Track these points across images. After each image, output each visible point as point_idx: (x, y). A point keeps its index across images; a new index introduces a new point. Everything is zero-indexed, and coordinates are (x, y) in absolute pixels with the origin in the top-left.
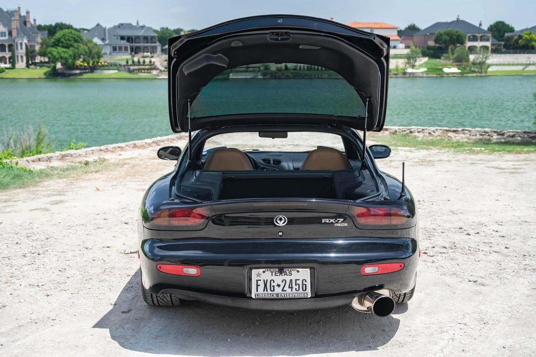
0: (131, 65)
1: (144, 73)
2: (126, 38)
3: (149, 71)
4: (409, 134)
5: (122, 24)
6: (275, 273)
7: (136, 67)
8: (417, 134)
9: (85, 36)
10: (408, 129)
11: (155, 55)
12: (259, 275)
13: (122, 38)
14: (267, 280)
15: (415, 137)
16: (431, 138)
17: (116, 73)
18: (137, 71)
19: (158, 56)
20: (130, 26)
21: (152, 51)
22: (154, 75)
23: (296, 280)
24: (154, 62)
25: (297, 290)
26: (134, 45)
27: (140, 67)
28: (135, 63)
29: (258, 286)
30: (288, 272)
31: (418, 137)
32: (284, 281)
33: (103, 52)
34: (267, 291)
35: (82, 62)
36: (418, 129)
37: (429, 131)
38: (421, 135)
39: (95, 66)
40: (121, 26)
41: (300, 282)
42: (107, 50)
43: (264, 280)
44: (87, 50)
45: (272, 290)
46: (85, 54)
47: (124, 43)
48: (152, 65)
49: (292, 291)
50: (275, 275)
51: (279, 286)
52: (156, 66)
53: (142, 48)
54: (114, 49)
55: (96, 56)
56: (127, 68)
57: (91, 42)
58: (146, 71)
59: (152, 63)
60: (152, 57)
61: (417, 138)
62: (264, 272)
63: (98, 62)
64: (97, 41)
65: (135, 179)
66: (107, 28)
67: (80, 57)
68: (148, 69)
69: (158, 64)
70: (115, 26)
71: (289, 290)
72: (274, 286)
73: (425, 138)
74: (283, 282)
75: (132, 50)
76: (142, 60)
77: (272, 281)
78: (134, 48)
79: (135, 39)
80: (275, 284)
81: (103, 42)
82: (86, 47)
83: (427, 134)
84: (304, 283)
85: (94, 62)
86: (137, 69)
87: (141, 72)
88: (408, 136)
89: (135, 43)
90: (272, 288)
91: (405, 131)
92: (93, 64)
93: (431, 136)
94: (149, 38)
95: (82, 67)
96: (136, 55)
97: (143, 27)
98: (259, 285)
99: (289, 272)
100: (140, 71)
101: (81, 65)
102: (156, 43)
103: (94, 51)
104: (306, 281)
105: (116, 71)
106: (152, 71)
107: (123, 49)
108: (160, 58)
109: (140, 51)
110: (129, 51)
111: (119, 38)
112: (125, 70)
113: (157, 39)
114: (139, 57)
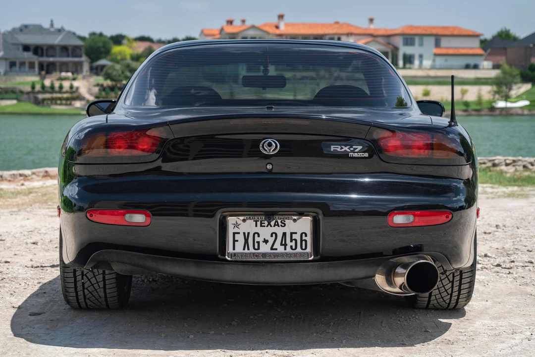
0: (39, 92)
1: (61, 104)
2: (32, 48)
3: (68, 102)
4: (492, 169)
5: (26, 26)
6: (261, 223)
7: (48, 96)
8: (503, 168)
10: (490, 161)
11: (80, 76)
12: (236, 225)
13: (26, 48)
14: (249, 233)
15: (502, 172)
16: (527, 174)
17: (13, 105)
18: (49, 102)
19: (84, 78)
20: (39, 29)
21: (74, 69)
22: (77, 108)
23: (292, 234)
24: (77, 88)
25: (294, 248)
26: (45, 59)
27: (55, 95)
28: (46, 89)
29: (235, 241)
30: (279, 221)
31: (506, 173)
32: (274, 235)
34: (248, 249)
36: (505, 160)
37: (525, 163)
38: (511, 169)
40: (24, 28)
41: (297, 237)
43: (244, 233)
45: (256, 247)
47: (28, 56)
48: (74, 92)
49: (285, 249)
50: (261, 226)
51: (266, 241)
52: (80, 94)
53: (58, 65)
54: (12, 64)
56: (32, 96)
58: (64, 102)
59: (74, 89)
60: (74, 79)
61: (504, 174)
62: (244, 221)
65: (47, 207)
66: (2, 31)
68: (67, 99)
69: (83, 91)
70: (14, 30)
71: (281, 249)
72: (258, 243)
73: (517, 173)
74: (272, 236)
75: (41, 67)
76: (57, 85)
77: (256, 235)
78: (45, 65)
79: (47, 50)
80: (261, 239)
83: (521, 168)
84: (304, 238)
86: (48, 99)
87: (56, 104)
88: (490, 171)
89: (48, 56)
90: (256, 245)
91: (484, 163)
93: (526, 171)
94: (70, 48)
96: (48, 76)
97: (60, 31)
98: (237, 241)
99: (281, 222)
100: (54, 102)
102: (80, 56)
104: (306, 236)
105: (15, 102)
106: (73, 102)
107: (27, 65)
108: (88, 81)
109: (55, 70)
110: (37, 69)
111: (21, 48)
112: (29, 101)
113: (83, 50)
114: (53, 79)
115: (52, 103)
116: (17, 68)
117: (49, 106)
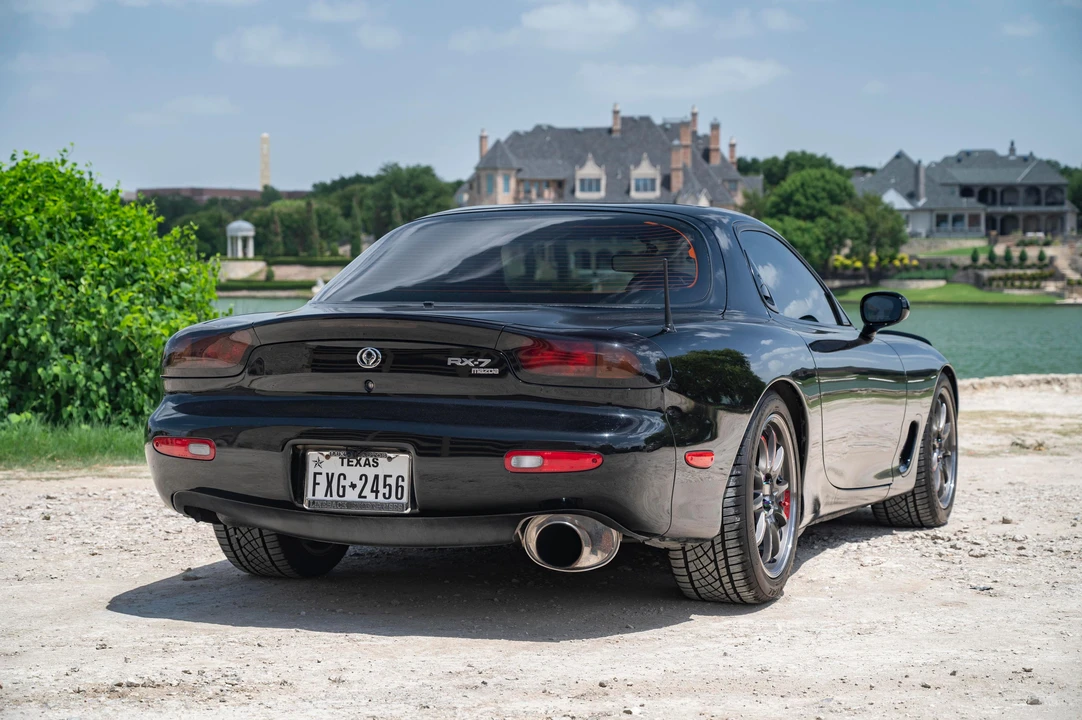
0: (985, 266)
1: (1020, 288)
2: (976, 191)
3: (1035, 284)
5: (968, 154)
7: (999, 272)
9: (859, 186)
11: (1059, 239)
13: (966, 191)
17: (940, 289)
18: (1001, 283)
19: (1064, 242)
20: (989, 158)
21: (1049, 226)
22: (1050, 294)
24: (1052, 259)
26: (998, 209)
27: (1011, 272)
28: (997, 261)
33: (908, 230)
35: (848, 257)
39: (885, 268)
40: (964, 158)
42: (921, 225)
44: (863, 225)
46: (856, 235)
47: (970, 205)
48: (1046, 266)
52: (1056, 268)
53: (1021, 218)
54: (941, 219)
55: (886, 240)
56: (972, 273)
57: (876, 201)
58: (1027, 283)
59: (1047, 261)
60: (1047, 244)
63: (893, 258)
64: (894, 199)
66: (925, 163)
67: (842, 245)
68: (1033, 278)
69: (1062, 264)
70: (946, 160)
75: (991, 222)
76: (1016, 253)
78: (999, 218)
79: (1002, 193)
81: (911, 203)
82: (860, 217)
85: (881, 259)
86: (1000, 279)
87: (1013, 286)
89: (1003, 203)
92: (878, 263)
94: (1043, 190)
95: (849, 272)
96: (1001, 238)
97: (1025, 159)
100: (1009, 283)
101: (845, 267)
102: (1062, 203)
103: (883, 227)
105: (942, 283)
106: (1043, 284)
107: (966, 220)
108: (1071, 247)
109: (1016, 228)
110: (983, 227)
111: (957, 191)
112: (966, 281)
113: (1067, 193)
114: (1009, 243)
115: (1005, 285)
116: (949, 226)
117: (1000, 289)
